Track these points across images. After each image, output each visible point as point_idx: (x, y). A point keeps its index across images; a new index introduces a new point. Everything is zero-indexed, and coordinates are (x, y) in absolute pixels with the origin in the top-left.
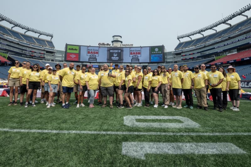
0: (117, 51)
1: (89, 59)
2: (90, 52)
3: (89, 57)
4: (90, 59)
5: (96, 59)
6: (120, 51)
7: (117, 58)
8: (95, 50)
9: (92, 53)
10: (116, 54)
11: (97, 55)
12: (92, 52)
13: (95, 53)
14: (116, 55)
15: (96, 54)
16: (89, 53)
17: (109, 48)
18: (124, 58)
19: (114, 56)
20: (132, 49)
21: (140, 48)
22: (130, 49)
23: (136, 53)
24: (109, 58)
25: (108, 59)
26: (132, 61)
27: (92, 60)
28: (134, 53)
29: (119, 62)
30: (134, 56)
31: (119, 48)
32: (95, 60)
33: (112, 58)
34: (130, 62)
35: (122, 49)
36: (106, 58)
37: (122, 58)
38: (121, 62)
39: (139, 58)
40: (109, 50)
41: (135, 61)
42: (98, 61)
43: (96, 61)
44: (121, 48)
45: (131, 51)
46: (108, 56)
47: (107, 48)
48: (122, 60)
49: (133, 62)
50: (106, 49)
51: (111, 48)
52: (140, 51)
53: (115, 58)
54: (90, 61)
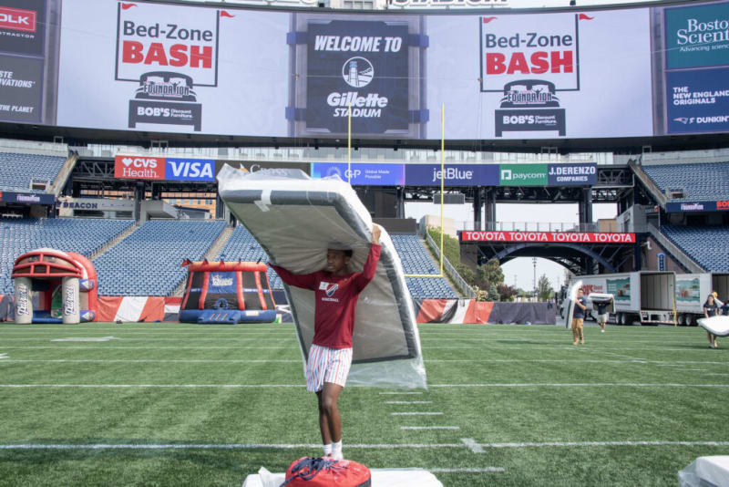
0: (369, 44)
1: (133, 106)
2: (140, 46)
3: (131, 91)
4: (141, 111)
5: (197, 110)
6: (394, 44)
7: (373, 99)
8: (190, 34)
9: (163, 62)
10: (362, 67)
11: (200, 74)
12: (157, 53)
13: (182, 62)
14: (366, 79)
15: (194, 64)
16: (131, 53)
17: (303, 19)
18: (431, 104)
19: (344, 88)
20: (499, 27)
21: (572, 15)
22: (487, 29)
23: (535, 58)
24: (302, 104)
25: (294, 114)
26: (500, 127)
27: (161, 120)
28: (518, 56)
29: (391, 133)
30: (522, 89)
31: (390, 20)
32: (186, 114)
33: (333, 99)
34: (489, 134)
35: (413, 23)
36: (283, 101)
37: (414, 106)
38: (412, 133)
39: (564, 100)
40: (303, 38)
41: (526, 127)
42: (209, 128)
43: (196, 121)
44: (408, 19)
45: (491, 40)
46: (301, 89)
47: (287, 15)
48: (421, 116)
49: (507, 135)
50: (283, 23)
51: (325, 19)
52: (565, 40)
53: (352, 99)
54: (141, 127)
